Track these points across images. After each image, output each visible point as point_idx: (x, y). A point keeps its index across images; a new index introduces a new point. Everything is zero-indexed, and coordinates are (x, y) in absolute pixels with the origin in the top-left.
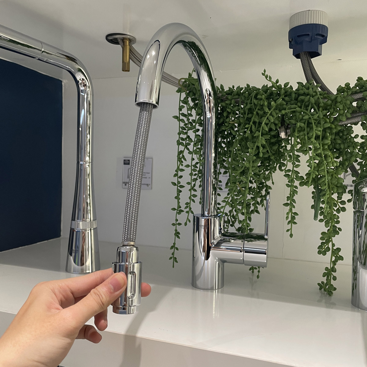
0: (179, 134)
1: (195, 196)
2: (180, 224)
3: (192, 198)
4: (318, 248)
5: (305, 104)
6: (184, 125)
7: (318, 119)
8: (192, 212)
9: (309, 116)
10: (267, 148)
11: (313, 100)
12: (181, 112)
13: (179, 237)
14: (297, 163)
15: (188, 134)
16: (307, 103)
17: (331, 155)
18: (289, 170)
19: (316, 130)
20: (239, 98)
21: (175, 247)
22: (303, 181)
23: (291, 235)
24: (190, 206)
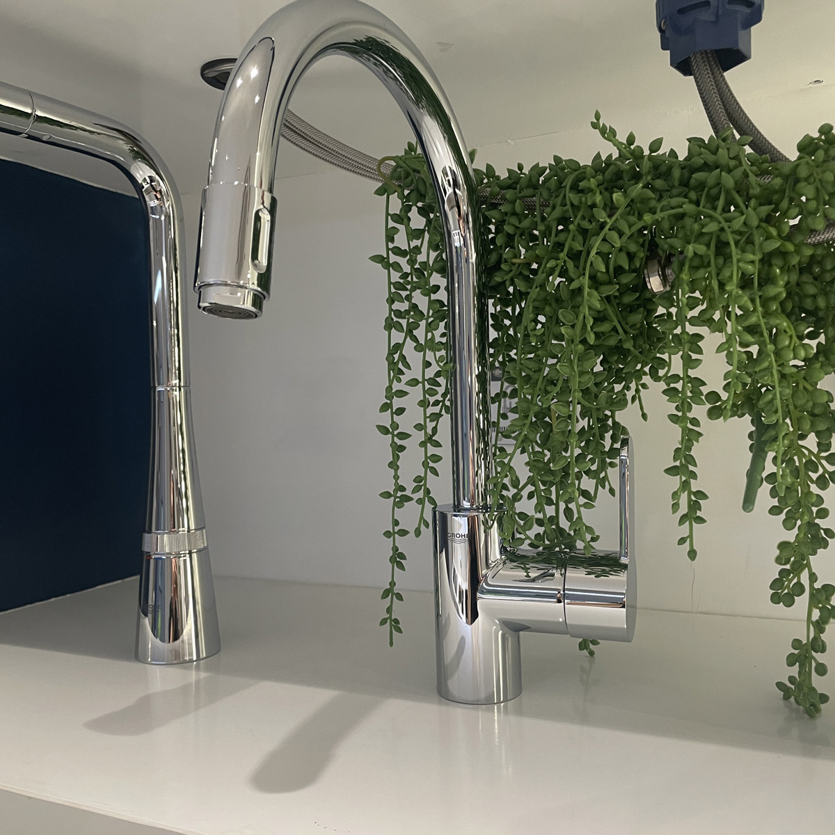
0: (391, 301)
1: (436, 458)
2: (403, 533)
3: (431, 464)
4: (771, 587)
5: (708, 191)
6: (400, 278)
7: (746, 230)
8: (432, 501)
9: (720, 223)
10: (612, 321)
11: (728, 180)
12: (391, 245)
13: (401, 567)
14: (694, 356)
15: (413, 301)
16: (714, 191)
17: (789, 326)
18: (676, 378)
19: (738, 261)
20: (534, 196)
21: (393, 594)
22: (717, 404)
23: (692, 554)
24: (425, 485)
